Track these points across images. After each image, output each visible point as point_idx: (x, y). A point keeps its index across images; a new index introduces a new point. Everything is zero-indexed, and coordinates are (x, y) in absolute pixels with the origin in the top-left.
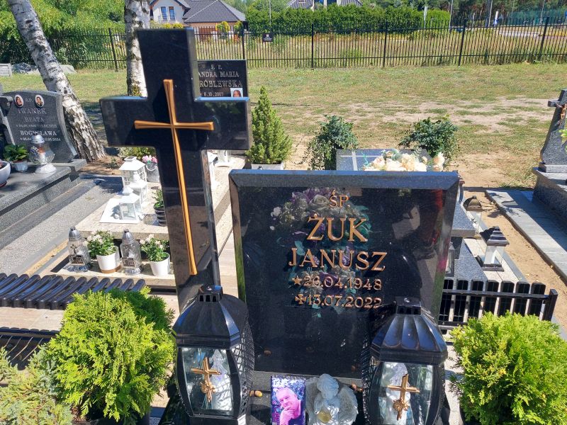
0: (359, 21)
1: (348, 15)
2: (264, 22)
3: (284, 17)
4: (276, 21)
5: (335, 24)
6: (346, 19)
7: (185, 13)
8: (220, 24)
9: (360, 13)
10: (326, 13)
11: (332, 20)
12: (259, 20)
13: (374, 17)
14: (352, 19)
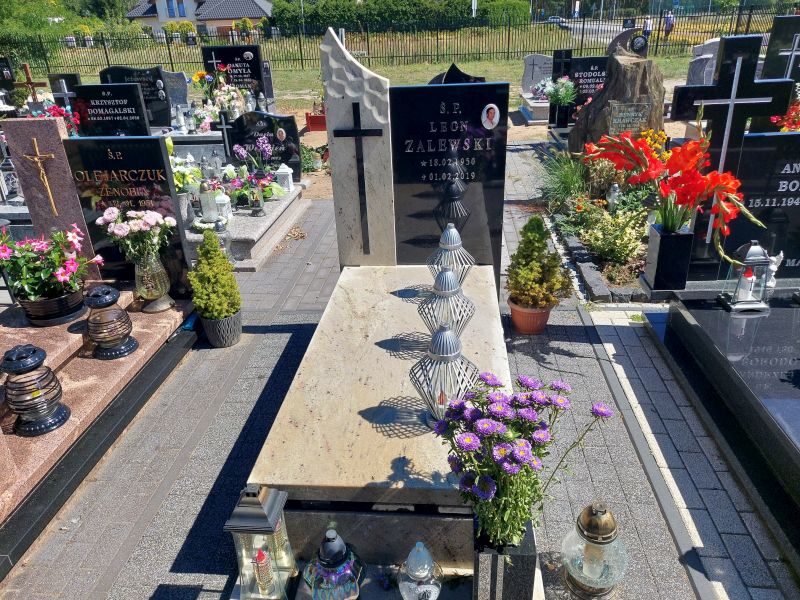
0: (414, 16)
1: (400, 8)
2: (294, 19)
3: (320, 11)
4: (311, 15)
5: (383, 19)
6: (398, 12)
7: (198, 7)
8: (239, 22)
9: (415, 5)
10: (373, 6)
11: (380, 14)
12: (288, 15)
13: (431, 11)
14: (405, 13)
